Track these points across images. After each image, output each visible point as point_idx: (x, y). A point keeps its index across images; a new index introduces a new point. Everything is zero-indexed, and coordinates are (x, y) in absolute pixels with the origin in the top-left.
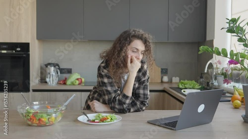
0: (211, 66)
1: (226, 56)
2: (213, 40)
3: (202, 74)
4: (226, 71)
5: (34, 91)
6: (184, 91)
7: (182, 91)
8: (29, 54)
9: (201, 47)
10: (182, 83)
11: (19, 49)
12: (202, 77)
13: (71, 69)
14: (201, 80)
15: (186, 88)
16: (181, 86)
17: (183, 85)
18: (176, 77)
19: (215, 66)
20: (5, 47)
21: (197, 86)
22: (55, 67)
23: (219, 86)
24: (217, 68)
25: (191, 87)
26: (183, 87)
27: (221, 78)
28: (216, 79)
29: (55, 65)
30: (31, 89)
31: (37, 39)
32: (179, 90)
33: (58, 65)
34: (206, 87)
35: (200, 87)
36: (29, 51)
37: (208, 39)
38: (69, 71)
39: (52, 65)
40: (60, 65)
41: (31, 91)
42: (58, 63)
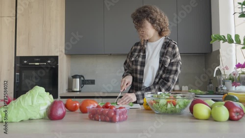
0: (219, 72)
2: (219, 50)
4: (234, 74)
5: (62, 97)
8: (58, 66)
11: (49, 62)
13: (94, 81)
14: (210, 85)
18: (185, 86)
19: (222, 72)
20: (37, 60)
22: (80, 78)
23: (228, 90)
24: (225, 75)
27: (229, 83)
28: (224, 84)
29: (80, 77)
30: (59, 96)
31: (65, 54)
33: (83, 77)
34: (215, 92)
36: (57, 63)
37: (214, 50)
38: (92, 82)
39: (78, 77)
40: (85, 77)
41: (59, 97)
42: (83, 75)
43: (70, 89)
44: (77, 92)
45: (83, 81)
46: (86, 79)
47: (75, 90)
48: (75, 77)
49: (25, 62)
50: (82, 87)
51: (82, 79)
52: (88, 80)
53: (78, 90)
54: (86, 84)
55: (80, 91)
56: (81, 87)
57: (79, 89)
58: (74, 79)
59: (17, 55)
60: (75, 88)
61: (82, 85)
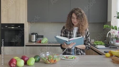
0: (110, 34)
1: (116, 29)
3: (105, 38)
4: (117, 36)
5: (26, 46)
6: (97, 46)
7: (96, 46)
8: (24, 29)
9: (105, 25)
10: (96, 42)
11: (19, 27)
12: (105, 39)
13: (43, 36)
14: (105, 41)
15: (98, 45)
17: (96, 43)
18: (93, 39)
19: (112, 34)
20: (13, 25)
21: (103, 44)
22: (35, 35)
23: (114, 44)
24: (113, 35)
25: (100, 44)
26: (96, 44)
27: (115, 40)
28: (112, 40)
29: (36, 34)
32: (94, 45)
33: (37, 34)
34: (107, 44)
35: (104, 44)
36: (24, 27)
37: (108, 21)
43: (30, 41)
45: (37, 36)
46: (39, 34)
47: (33, 41)
48: (33, 34)
49: (6, 26)
50: (36, 40)
51: (37, 35)
52: (40, 36)
53: (34, 41)
54: (38, 38)
56: (36, 39)
58: (32, 35)
59: (2, 23)
60: (33, 40)
61: (37, 38)
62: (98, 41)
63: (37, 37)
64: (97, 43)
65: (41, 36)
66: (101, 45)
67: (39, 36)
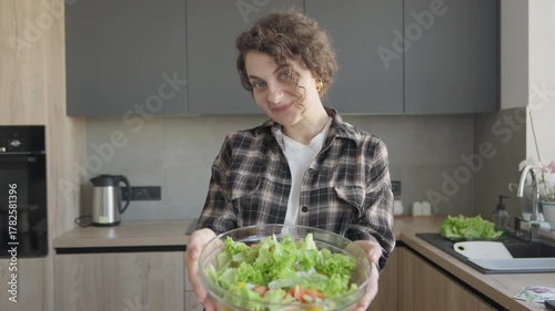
3: (501, 197)
5: (60, 251)
6: (461, 248)
7: (456, 246)
8: (44, 156)
10: (453, 224)
11: (16, 143)
12: (500, 207)
13: (158, 189)
14: (501, 214)
15: (464, 240)
16: (449, 234)
17: (455, 229)
18: (421, 202)
21: (492, 232)
22: (115, 185)
23: (553, 231)
25: (478, 236)
26: (457, 236)
29: (116, 180)
30: (51, 246)
31: (68, 114)
32: (446, 243)
33: (124, 179)
36: (43, 148)
38: (153, 193)
39: (110, 181)
40: (129, 179)
41: (51, 251)
42: (124, 175)
43: (87, 219)
44: (108, 225)
45: (125, 190)
46: (135, 182)
47: (102, 220)
48: (100, 181)
50: (122, 211)
51: (122, 184)
52: (140, 189)
53: (111, 220)
54: (134, 199)
55: (116, 224)
56: (119, 210)
57: (115, 217)
58: (98, 189)
60: (102, 215)
61: (124, 203)
62: (462, 218)
63: (127, 194)
64: (463, 231)
65: (145, 188)
66: (483, 238)
67: (133, 188)
